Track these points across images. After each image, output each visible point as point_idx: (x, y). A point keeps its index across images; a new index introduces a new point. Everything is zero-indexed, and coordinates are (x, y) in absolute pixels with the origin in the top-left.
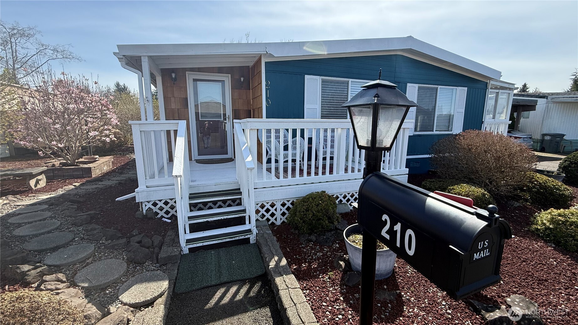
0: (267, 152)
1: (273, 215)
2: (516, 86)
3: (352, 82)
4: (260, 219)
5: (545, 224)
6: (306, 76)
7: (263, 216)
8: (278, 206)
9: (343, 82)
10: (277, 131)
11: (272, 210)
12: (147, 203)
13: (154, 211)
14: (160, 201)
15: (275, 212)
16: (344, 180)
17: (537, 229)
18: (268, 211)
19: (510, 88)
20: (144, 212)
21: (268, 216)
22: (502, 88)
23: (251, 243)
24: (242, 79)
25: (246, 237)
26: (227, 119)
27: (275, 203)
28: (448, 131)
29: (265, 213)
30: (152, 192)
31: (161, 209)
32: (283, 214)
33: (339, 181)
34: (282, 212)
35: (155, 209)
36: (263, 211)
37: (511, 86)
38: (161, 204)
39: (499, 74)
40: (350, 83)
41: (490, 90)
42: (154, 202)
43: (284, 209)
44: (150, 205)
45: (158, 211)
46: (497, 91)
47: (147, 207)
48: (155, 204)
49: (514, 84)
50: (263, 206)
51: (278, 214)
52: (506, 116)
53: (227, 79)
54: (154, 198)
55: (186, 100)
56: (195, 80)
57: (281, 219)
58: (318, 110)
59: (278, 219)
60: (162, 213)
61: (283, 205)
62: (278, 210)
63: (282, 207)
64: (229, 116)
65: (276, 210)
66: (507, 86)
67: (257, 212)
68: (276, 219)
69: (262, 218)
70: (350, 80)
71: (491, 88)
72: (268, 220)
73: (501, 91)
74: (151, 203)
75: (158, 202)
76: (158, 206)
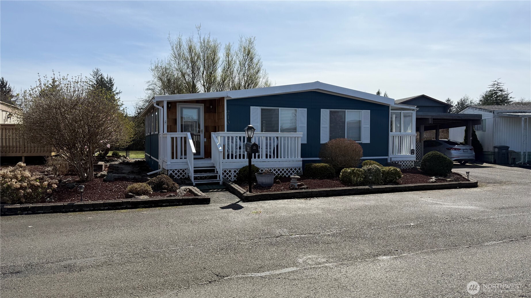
0: (228, 151)
1: (230, 176)
3: (281, 109)
4: (224, 178)
6: (251, 107)
7: (225, 176)
8: (232, 172)
9: (275, 110)
10: (232, 138)
11: (230, 174)
12: (170, 171)
13: (173, 175)
14: (176, 170)
15: (231, 175)
18: (227, 174)
21: (227, 176)
23: (220, 184)
24: (211, 107)
25: (218, 181)
26: (201, 132)
27: (231, 170)
28: (359, 141)
29: (226, 175)
30: (174, 165)
31: (176, 174)
32: (235, 176)
33: (263, 162)
34: (234, 175)
35: (174, 174)
36: (225, 174)
38: (176, 172)
43: (235, 174)
44: (171, 172)
45: (175, 175)
47: (170, 173)
48: (173, 172)
50: (225, 171)
51: (232, 176)
53: (202, 107)
54: (174, 168)
55: (176, 120)
56: (182, 108)
57: (234, 179)
58: (259, 127)
59: (232, 179)
61: (235, 172)
62: (233, 174)
63: (234, 173)
64: (202, 130)
65: (231, 174)
67: (223, 174)
68: (231, 178)
69: (225, 177)
72: (228, 178)
74: (172, 171)
75: (175, 170)
76: (175, 173)
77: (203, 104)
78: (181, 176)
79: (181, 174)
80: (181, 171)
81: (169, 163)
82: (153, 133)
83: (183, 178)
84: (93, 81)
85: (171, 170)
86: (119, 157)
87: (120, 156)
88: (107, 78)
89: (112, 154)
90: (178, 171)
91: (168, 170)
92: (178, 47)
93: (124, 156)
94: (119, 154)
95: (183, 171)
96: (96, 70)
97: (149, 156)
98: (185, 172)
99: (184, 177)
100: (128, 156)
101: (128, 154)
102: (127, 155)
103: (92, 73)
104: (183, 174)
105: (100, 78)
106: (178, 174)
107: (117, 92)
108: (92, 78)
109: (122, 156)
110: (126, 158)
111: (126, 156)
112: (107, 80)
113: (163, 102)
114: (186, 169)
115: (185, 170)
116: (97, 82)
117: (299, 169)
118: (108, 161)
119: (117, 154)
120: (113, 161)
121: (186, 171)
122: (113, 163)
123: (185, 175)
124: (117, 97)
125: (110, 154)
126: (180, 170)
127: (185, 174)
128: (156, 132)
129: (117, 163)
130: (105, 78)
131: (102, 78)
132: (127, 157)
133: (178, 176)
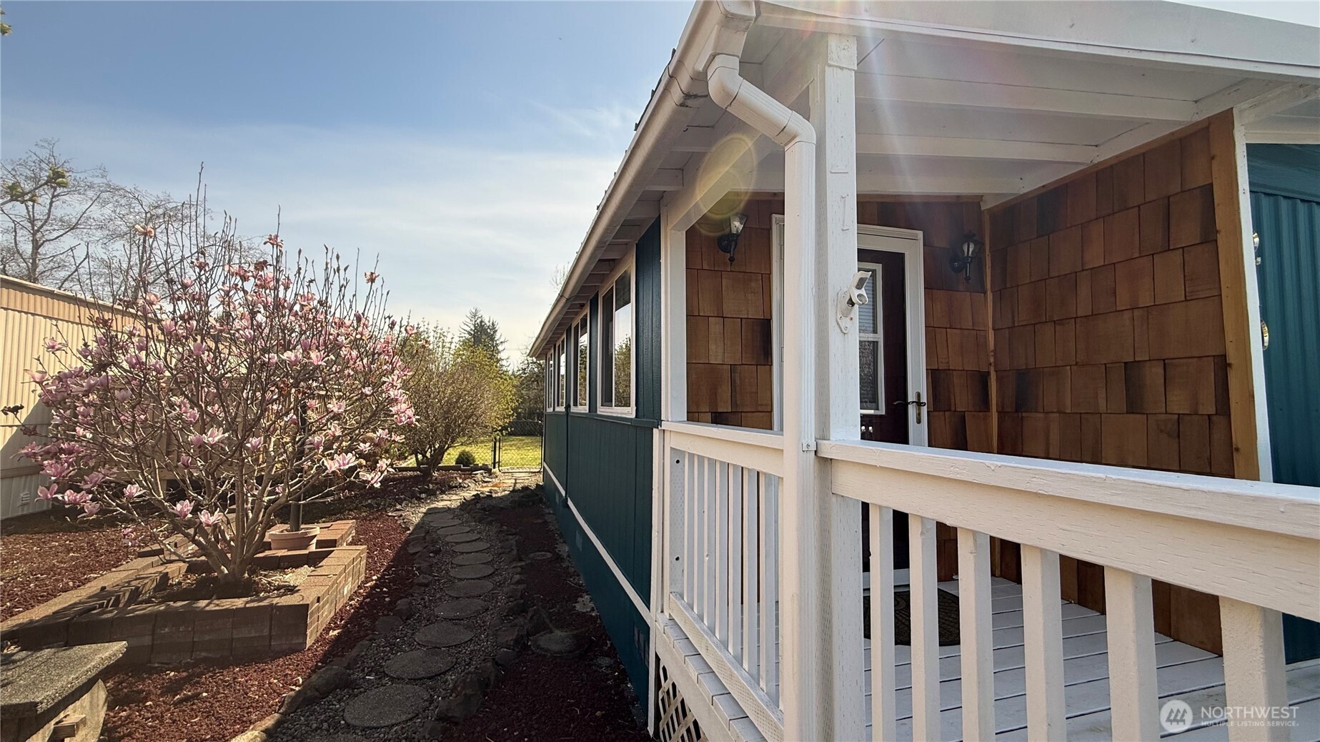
82: (551, 410)
84: (469, 325)
88: (489, 322)
96: (474, 311)
100: (497, 465)
103: (469, 315)
105: (478, 321)
107: (501, 340)
108: (469, 321)
112: (488, 324)
116: (475, 326)
119: (468, 460)
124: (500, 348)
128: (558, 405)
130: (486, 321)
131: (481, 322)
132: (494, 468)
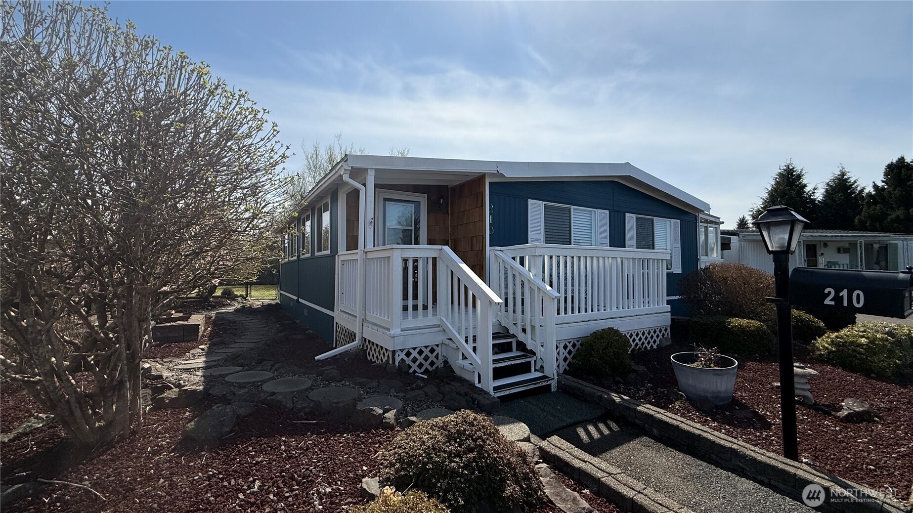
2: (721, 220)
3: (574, 209)
5: (827, 348)
6: (529, 200)
9: (563, 209)
12: (400, 352)
13: (407, 362)
14: (415, 349)
16: (616, 318)
17: (821, 355)
19: (715, 222)
20: (397, 364)
22: (711, 222)
30: (408, 336)
31: (415, 360)
35: (408, 361)
37: (717, 220)
38: (415, 354)
39: (707, 206)
40: (572, 210)
41: (701, 224)
42: (407, 350)
44: (403, 356)
45: (411, 364)
46: (706, 225)
47: (400, 358)
48: (408, 354)
49: (719, 218)
52: (717, 253)
53: (423, 200)
54: (409, 345)
56: (385, 200)
60: (414, 367)
66: (713, 219)
70: (573, 207)
71: (701, 222)
73: (709, 225)
74: (405, 352)
75: (412, 351)
76: (412, 357)
77: (426, 195)
78: (426, 365)
79: (426, 358)
80: (426, 352)
81: (396, 331)
83: (430, 369)
85: (402, 350)
86: (234, 298)
87: (237, 296)
89: (222, 293)
90: (421, 352)
91: (394, 352)
92: (315, 156)
93: (241, 296)
94: (233, 293)
95: (432, 351)
97: (296, 298)
98: (435, 354)
99: (434, 367)
100: (249, 295)
101: (249, 292)
102: (247, 294)
104: (432, 357)
106: (420, 359)
109: (239, 297)
110: (245, 298)
111: (245, 296)
113: (365, 170)
114: (437, 345)
115: (435, 348)
117: (666, 330)
118: (214, 307)
119: (230, 293)
120: (224, 306)
121: (438, 350)
122: (224, 310)
123: (435, 360)
125: (218, 293)
126: (424, 349)
127: (437, 357)
129: (230, 309)
132: (247, 296)
133: (420, 366)
